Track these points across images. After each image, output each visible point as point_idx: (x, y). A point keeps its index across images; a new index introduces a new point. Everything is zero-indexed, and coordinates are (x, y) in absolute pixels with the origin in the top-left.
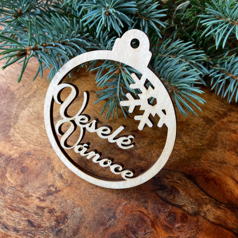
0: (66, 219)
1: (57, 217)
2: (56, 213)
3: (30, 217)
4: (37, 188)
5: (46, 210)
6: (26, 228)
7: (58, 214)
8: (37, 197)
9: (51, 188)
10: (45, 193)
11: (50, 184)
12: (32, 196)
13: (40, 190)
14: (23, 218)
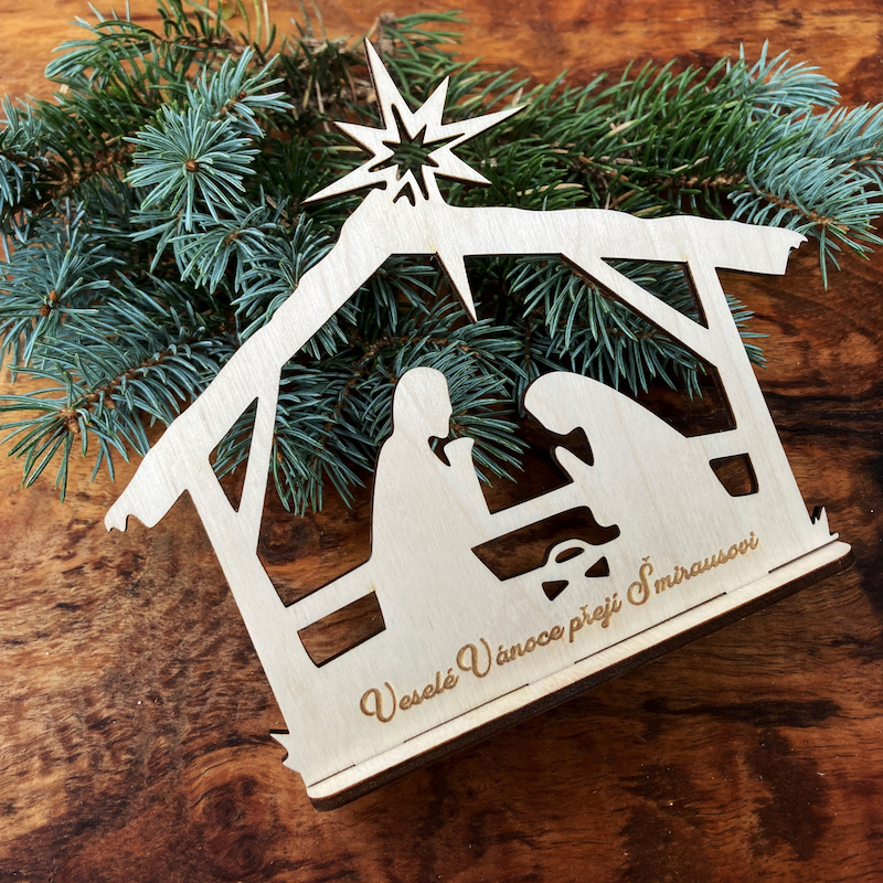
0: (140, 560)
1: (118, 567)
2: (110, 561)
3: (59, 597)
4: (43, 543)
5: (87, 569)
6: (63, 620)
7: (118, 561)
8: (53, 558)
9: (75, 527)
10: (67, 541)
11: (66, 522)
12: (40, 563)
13: (52, 542)
14: (44, 608)
